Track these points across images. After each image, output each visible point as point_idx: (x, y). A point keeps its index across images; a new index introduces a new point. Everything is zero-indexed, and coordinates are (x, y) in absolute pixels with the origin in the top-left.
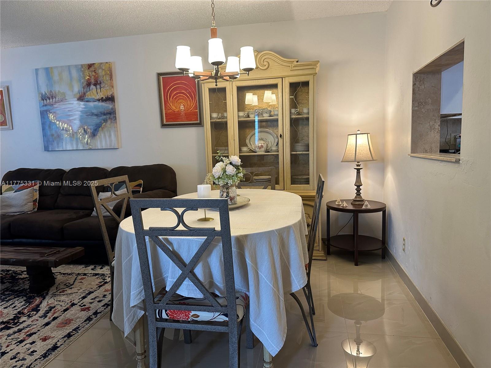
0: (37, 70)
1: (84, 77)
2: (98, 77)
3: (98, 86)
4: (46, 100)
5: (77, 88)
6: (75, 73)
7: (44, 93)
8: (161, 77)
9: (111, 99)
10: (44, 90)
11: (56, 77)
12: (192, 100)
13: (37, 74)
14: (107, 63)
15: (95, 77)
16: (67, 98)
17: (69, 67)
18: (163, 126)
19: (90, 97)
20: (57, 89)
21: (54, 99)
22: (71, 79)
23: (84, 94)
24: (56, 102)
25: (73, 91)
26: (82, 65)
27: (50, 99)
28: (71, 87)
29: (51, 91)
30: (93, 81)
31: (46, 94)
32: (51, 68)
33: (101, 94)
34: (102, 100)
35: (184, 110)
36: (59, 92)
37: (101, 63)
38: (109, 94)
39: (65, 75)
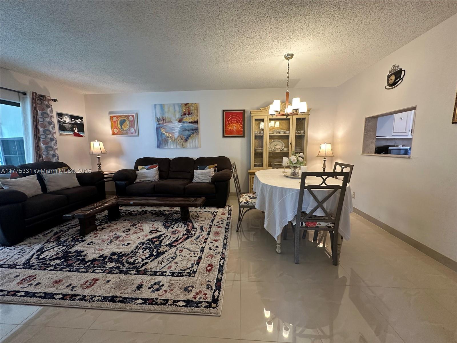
0: (155, 105)
1: (182, 110)
2: (190, 110)
3: (190, 115)
4: (160, 121)
5: (178, 116)
6: (177, 108)
7: (159, 118)
8: (225, 112)
9: (196, 122)
10: (159, 116)
11: (166, 110)
12: (240, 124)
13: (155, 108)
14: (195, 103)
15: (188, 110)
16: (172, 121)
17: (174, 104)
18: (224, 136)
19: (185, 121)
20: (166, 115)
21: (165, 121)
22: (175, 111)
23: (182, 119)
24: (165, 123)
25: (175, 117)
26: (181, 104)
27: (162, 121)
28: (175, 115)
29: (163, 117)
30: (187, 112)
31: (160, 118)
32: (164, 104)
33: (191, 119)
34: (192, 122)
35: (236, 129)
36: (167, 117)
37: (192, 103)
38: (196, 120)
39: (172, 109)
